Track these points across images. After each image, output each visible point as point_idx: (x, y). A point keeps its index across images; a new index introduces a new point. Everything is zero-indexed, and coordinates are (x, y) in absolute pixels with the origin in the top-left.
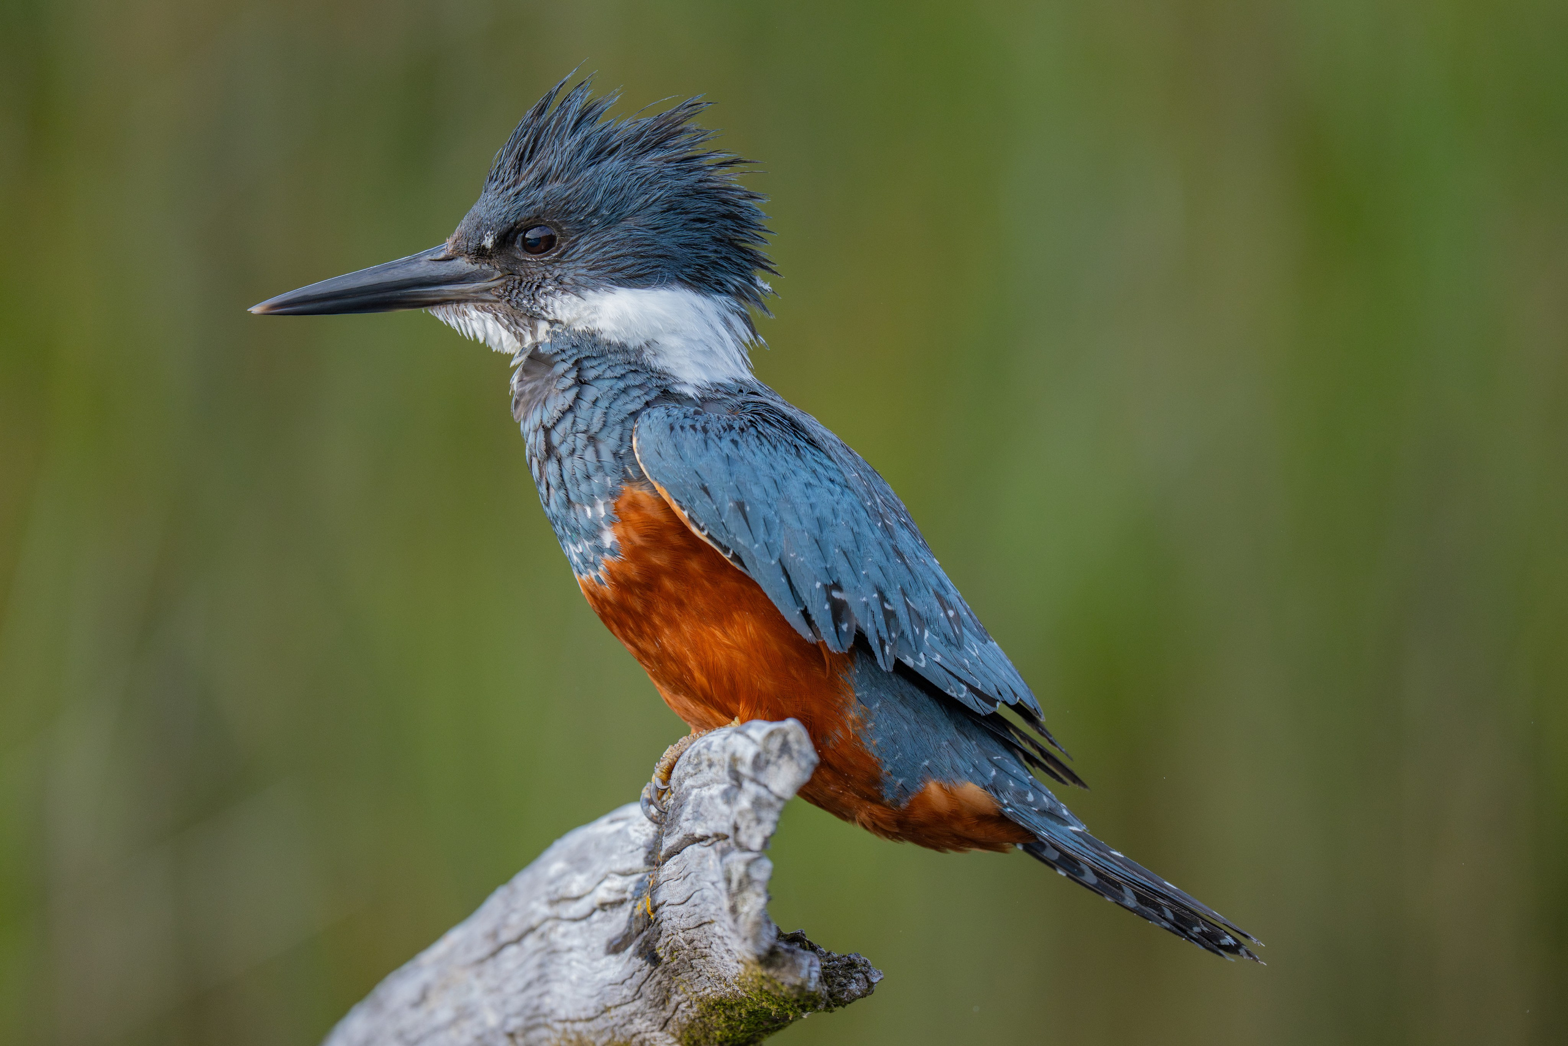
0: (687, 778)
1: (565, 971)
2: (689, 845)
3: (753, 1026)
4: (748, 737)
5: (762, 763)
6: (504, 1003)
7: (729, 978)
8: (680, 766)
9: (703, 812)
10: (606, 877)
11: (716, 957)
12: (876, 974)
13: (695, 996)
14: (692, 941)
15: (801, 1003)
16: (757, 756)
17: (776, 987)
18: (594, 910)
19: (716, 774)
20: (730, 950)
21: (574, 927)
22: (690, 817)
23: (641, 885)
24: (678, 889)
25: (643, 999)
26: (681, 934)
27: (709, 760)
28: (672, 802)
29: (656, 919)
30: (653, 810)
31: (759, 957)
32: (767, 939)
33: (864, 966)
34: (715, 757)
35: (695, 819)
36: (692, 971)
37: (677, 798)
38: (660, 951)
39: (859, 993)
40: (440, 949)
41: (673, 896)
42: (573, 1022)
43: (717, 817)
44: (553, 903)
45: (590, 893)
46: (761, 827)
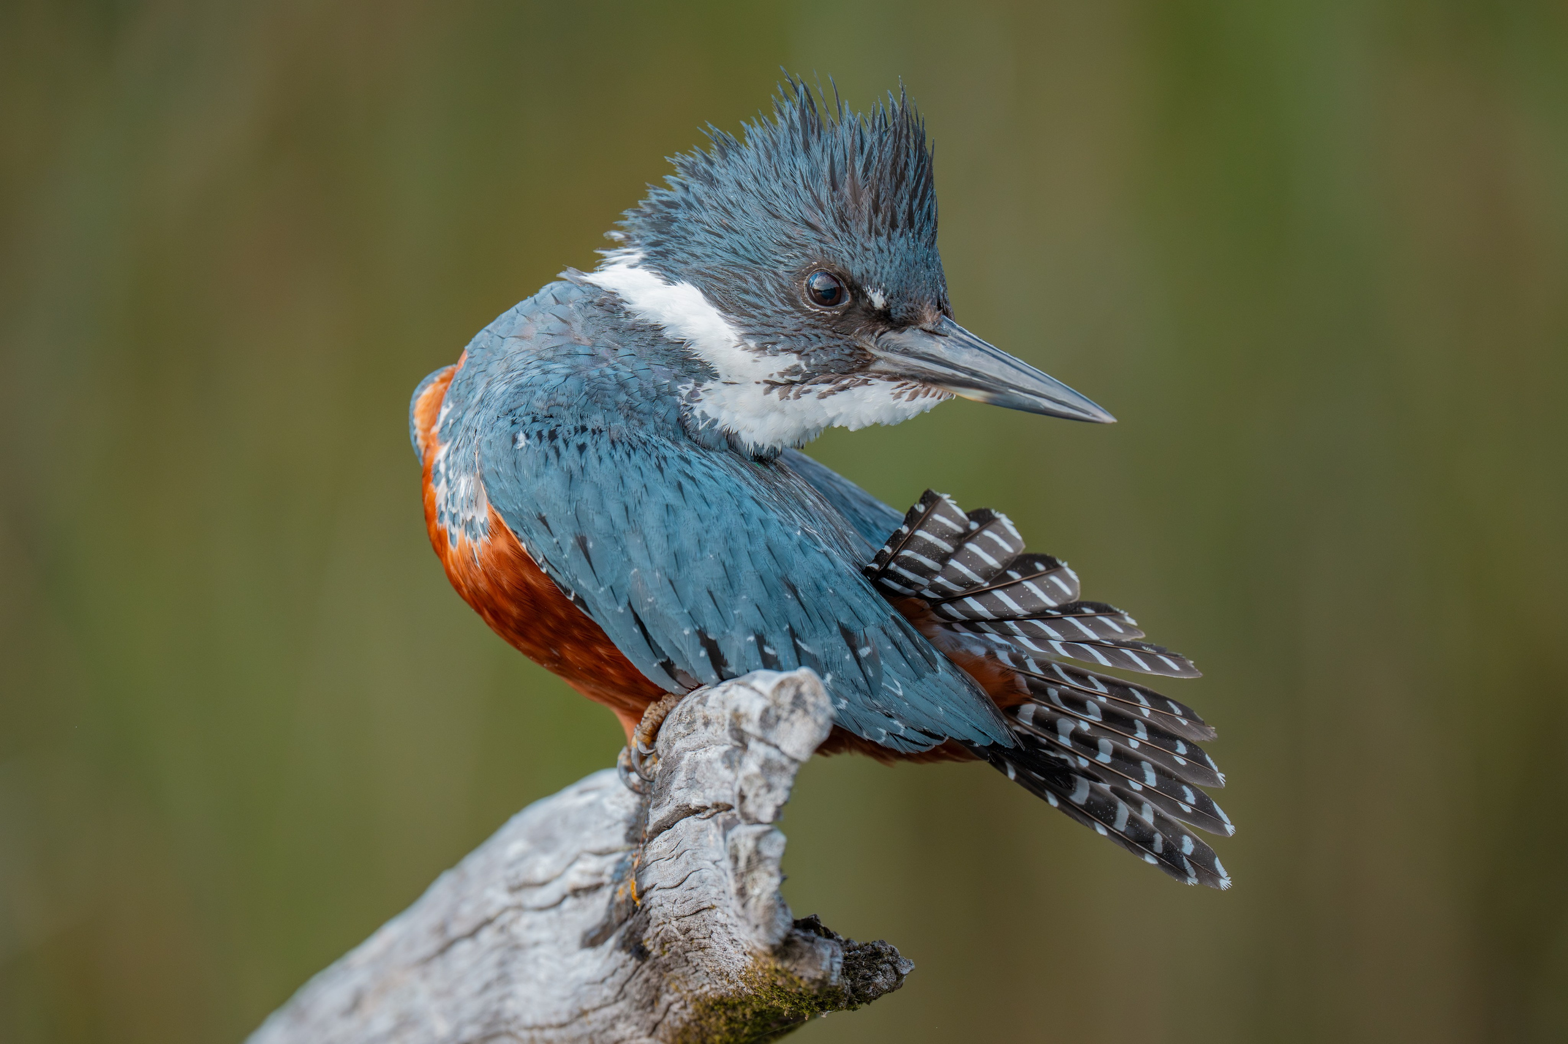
0: (678, 739)
1: (531, 969)
2: (681, 819)
3: (758, 1029)
4: (753, 689)
5: (772, 720)
6: (457, 1008)
7: (732, 972)
8: (669, 726)
9: (699, 779)
10: (577, 858)
11: (718, 948)
12: (906, 964)
13: (690, 995)
14: (688, 930)
15: (820, 1000)
16: (766, 711)
17: (792, 982)
18: (564, 897)
19: (714, 734)
20: (735, 940)
21: (541, 917)
22: (683, 785)
23: (622, 866)
24: (670, 870)
25: (627, 1001)
26: (674, 923)
27: (705, 717)
28: (660, 768)
29: (643, 906)
30: (634, 778)
31: (773, 947)
32: (783, 926)
33: (891, 955)
34: (712, 714)
35: (690, 787)
36: (687, 966)
37: (666, 763)
38: (648, 943)
39: (887, 987)
40: (375, 946)
41: (664, 878)
42: (542, 1028)
43: (717, 784)
44: (513, 890)
45: (559, 876)
46: (772, 795)
